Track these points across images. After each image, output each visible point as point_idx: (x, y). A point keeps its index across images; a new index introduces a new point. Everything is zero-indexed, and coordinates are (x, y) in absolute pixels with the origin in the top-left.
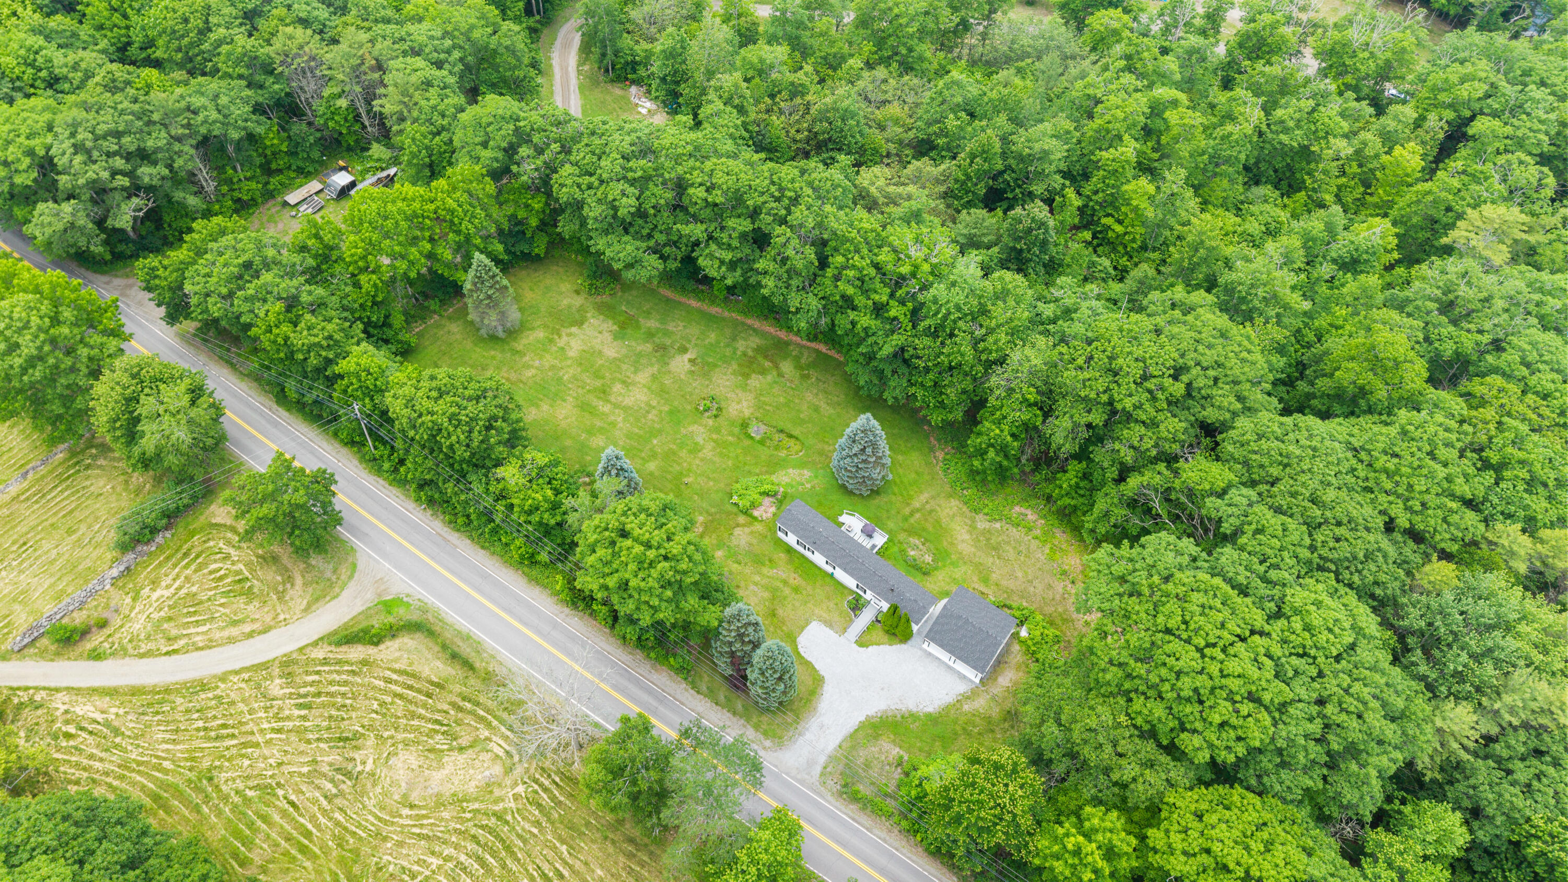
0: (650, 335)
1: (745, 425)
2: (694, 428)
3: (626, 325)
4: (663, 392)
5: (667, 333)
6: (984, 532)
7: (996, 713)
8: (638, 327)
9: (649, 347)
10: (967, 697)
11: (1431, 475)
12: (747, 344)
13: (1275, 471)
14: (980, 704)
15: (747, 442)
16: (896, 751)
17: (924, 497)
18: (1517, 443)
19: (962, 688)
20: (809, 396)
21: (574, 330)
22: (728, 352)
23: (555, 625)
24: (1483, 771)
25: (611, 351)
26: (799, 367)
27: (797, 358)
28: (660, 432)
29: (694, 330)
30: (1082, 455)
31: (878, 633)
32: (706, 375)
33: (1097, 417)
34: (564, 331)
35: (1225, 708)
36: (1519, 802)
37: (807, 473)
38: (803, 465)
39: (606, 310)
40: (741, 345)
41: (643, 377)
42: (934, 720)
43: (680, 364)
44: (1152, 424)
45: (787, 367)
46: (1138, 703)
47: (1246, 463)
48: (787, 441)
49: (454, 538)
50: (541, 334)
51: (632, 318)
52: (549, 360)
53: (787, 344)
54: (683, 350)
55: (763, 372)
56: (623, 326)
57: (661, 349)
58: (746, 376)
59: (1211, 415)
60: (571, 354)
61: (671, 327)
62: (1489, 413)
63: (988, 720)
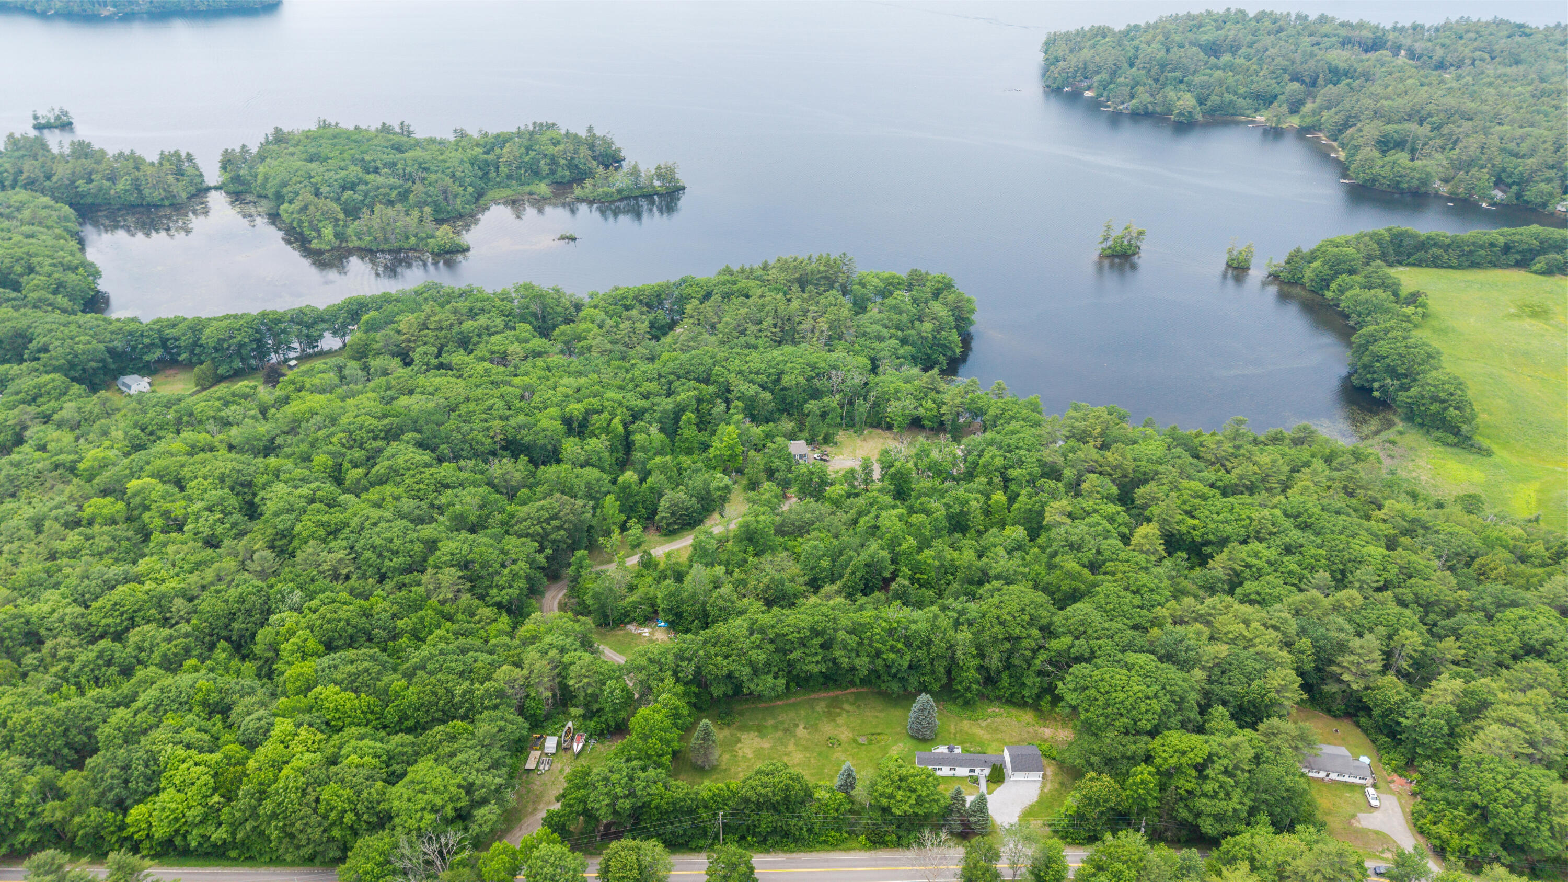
0: (775, 728)
1: (855, 741)
2: (835, 755)
3: (760, 730)
4: (806, 748)
5: (782, 723)
6: (987, 726)
7: (1057, 786)
8: (766, 727)
9: (780, 733)
10: (1043, 786)
11: (1125, 604)
12: (821, 707)
13: (1081, 629)
14: (1049, 787)
15: (864, 748)
16: (1040, 822)
17: (953, 727)
18: (1137, 580)
19: (1039, 785)
20: (868, 714)
21: (739, 745)
22: (816, 715)
23: (875, 860)
24: (1216, 688)
25: (766, 744)
26: (852, 704)
27: (847, 701)
28: (823, 765)
29: (792, 714)
30: (1008, 666)
31: (992, 786)
32: (817, 730)
33: (1007, 645)
34: (736, 748)
35: (1143, 705)
36: (1232, 688)
37: (901, 745)
38: (896, 742)
39: (743, 728)
40: (818, 708)
41: (791, 747)
42: (1040, 802)
43: (801, 731)
44: (1029, 636)
45: (847, 707)
46: (1117, 723)
47: (1070, 632)
48: (879, 737)
49: (794, 855)
50: (726, 757)
51: (759, 725)
52: (743, 765)
53: (837, 697)
54: (797, 725)
55: (839, 715)
56: (759, 731)
57: (786, 730)
58: (834, 720)
59: (1044, 622)
60: (750, 756)
61: (780, 718)
62: (1119, 575)
63: (1056, 790)
